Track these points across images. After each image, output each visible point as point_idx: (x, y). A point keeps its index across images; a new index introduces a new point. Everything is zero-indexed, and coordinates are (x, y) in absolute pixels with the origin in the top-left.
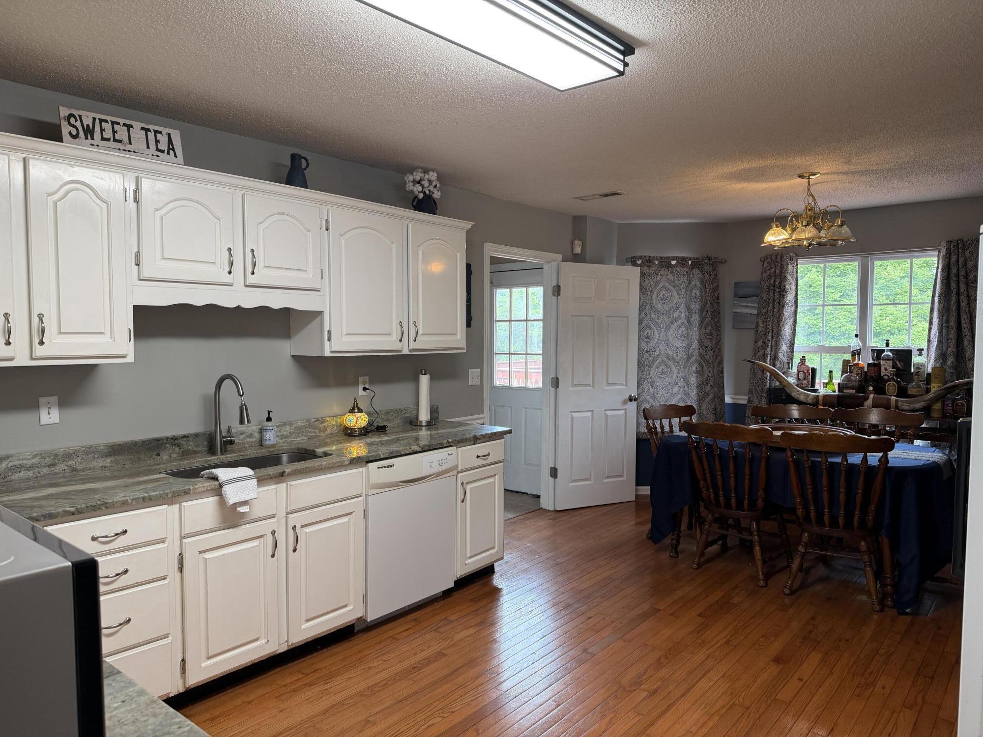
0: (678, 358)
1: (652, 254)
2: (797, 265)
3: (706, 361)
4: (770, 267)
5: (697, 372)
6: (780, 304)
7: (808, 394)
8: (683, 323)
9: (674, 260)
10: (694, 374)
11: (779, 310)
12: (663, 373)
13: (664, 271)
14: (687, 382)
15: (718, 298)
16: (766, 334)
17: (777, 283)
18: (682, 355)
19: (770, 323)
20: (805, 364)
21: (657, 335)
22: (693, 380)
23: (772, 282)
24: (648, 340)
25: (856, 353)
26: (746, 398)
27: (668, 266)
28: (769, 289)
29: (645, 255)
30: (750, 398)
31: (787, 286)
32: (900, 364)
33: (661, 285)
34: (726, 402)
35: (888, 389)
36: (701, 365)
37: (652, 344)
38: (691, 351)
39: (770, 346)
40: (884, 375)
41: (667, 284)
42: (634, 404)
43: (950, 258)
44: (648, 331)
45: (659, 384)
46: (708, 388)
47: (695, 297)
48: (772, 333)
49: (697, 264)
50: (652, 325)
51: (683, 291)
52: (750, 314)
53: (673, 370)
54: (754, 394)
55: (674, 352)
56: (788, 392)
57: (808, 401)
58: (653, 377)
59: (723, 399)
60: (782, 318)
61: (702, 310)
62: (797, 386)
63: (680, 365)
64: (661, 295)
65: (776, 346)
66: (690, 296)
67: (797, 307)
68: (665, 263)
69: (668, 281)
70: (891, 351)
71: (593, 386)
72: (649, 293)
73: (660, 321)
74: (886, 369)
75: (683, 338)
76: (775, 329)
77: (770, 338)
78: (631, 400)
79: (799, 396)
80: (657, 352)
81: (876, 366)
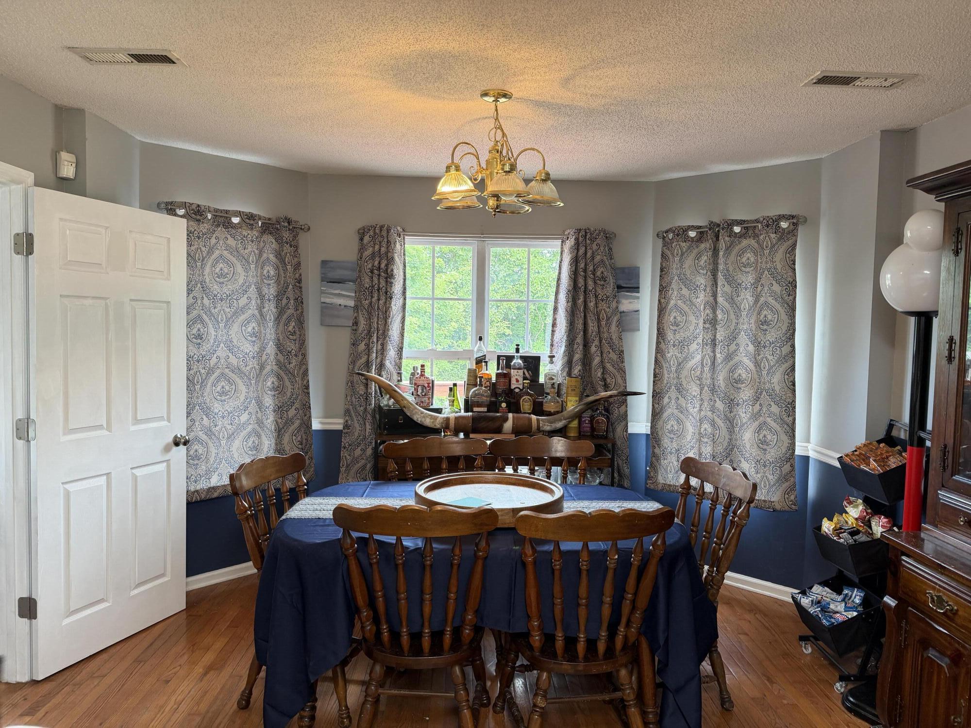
0: (248, 368)
1: (202, 202)
2: (404, 244)
3: (288, 372)
4: (372, 243)
5: (274, 389)
6: (386, 294)
7: (435, 416)
8: (253, 315)
9: (237, 216)
10: (269, 392)
11: (386, 302)
12: (223, 393)
13: (220, 232)
14: (260, 404)
15: (300, 281)
16: (369, 334)
17: (383, 266)
18: (253, 364)
19: (376, 320)
20: (424, 375)
21: (213, 333)
22: (269, 401)
23: (376, 263)
24: (199, 341)
25: (481, 361)
26: (341, 421)
27: (228, 225)
28: (372, 272)
29: (191, 202)
30: (347, 421)
31: (395, 271)
32: (529, 373)
33: (217, 253)
34: (314, 428)
35: (523, 405)
36: (279, 378)
37: (206, 347)
38: (264, 357)
39: (375, 351)
40: (515, 389)
41: (225, 253)
42: (182, 449)
43: (578, 250)
44: (199, 326)
45: (217, 411)
46: (292, 412)
47: (269, 277)
48: (377, 334)
49: (270, 227)
50: (205, 317)
51: (253, 266)
52: (345, 306)
53: (240, 388)
54: (354, 417)
55: (241, 359)
56: (408, 414)
57: (435, 426)
58: (208, 401)
59: (309, 425)
60: (390, 312)
61: (279, 297)
62: (417, 404)
63: (249, 379)
64: (217, 270)
65: (383, 351)
66: (262, 274)
67: (405, 299)
68: (222, 219)
69: (228, 248)
70: (522, 357)
71: (109, 428)
72: (199, 264)
73: (216, 310)
74: (517, 381)
75: (254, 339)
76: (381, 327)
77: (375, 340)
78: (177, 444)
79: (423, 420)
80: (214, 360)
81: (505, 377)
